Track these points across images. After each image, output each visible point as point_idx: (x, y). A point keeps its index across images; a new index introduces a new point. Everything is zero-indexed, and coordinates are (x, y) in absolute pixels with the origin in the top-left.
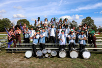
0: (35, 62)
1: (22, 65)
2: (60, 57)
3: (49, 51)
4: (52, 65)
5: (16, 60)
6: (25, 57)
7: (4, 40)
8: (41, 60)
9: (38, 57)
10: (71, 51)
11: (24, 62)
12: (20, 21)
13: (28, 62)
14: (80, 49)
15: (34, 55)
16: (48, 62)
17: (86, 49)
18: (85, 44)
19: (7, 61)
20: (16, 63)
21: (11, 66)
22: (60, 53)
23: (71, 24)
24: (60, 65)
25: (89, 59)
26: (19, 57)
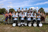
0: (17, 28)
1: (11, 30)
2: (29, 26)
3: (24, 23)
4: (25, 30)
5: (8, 28)
6: (13, 26)
7: (3, 18)
8: (20, 28)
9: (19, 26)
10: (34, 23)
11: (12, 28)
12: (11, 9)
13: (14, 28)
14: (38, 22)
15: (17, 25)
16: (23, 29)
17: (41, 22)
18: (40, 20)
19: (4, 28)
20: (8, 29)
21: (6, 30)
22: (29, 24)
23: (34, 11)
24: (29, 30)
25: (42, 27)
26: (10, 26)
